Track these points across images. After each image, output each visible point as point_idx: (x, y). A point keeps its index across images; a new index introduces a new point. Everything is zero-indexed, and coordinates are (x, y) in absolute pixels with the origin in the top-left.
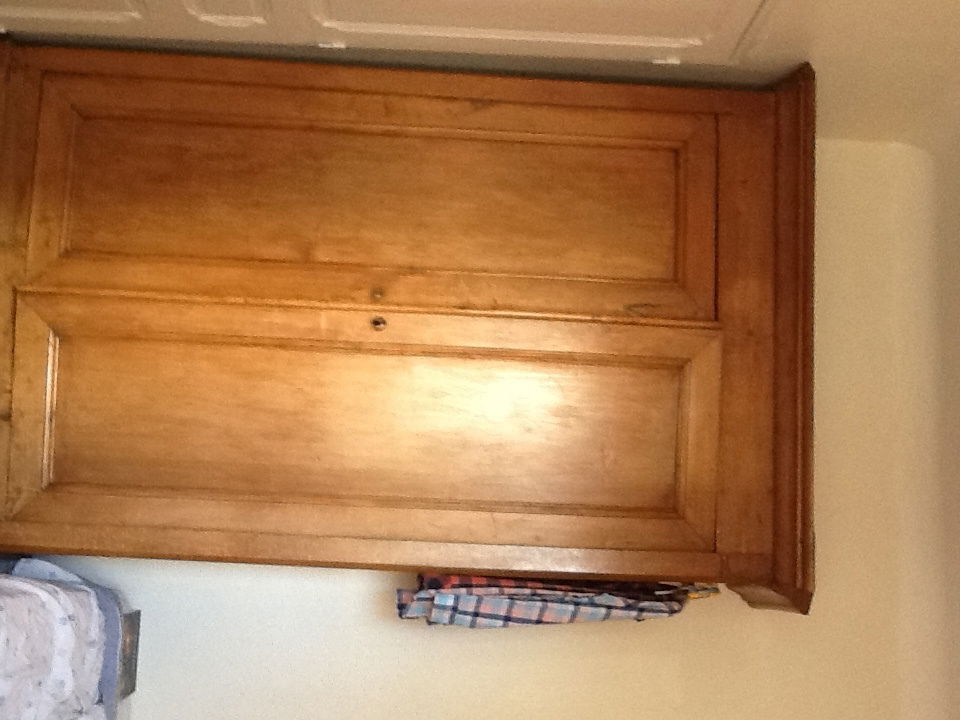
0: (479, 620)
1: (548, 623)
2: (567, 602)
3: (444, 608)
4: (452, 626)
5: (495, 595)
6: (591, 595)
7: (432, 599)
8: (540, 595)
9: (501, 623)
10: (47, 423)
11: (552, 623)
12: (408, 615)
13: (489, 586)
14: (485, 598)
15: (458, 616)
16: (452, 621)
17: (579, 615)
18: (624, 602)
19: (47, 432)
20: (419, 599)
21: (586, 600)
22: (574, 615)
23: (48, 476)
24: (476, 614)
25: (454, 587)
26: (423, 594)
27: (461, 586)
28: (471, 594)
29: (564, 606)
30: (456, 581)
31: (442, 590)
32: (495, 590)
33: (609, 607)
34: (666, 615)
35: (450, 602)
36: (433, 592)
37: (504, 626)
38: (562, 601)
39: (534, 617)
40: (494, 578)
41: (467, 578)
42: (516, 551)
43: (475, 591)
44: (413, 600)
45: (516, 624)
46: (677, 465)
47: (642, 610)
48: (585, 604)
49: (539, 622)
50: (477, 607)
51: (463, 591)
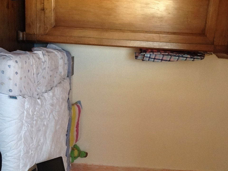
0: (155, 60)
1: (171, 61)
2: (176, 56)
3: (147, 57)
4: (148, 61)
5: (159, 54)
6: (182, 55)
7: (144, 55)
8: (170, 54)
9: (160, 61)
10: (53, 11)
11: (172, 61)
12: (138, 59)
13: (158, 52)
14: (157, 55)
15: (150, 59)
16: (149, 60)
17: (179, 59)
18: (190, 56)
19: (53, 13)
20: (141, 55)
21: (181, 56)
22: (178, 59)
23: (54, 24)
24: (154, 59)
25: (149, 52)
26: (142, 54)
27: (151, 52)
28: (153, 54)
29: (175, 57)
30: (150, 51)
31: (147, 53)
32: (159, 53)
33: (187, 58)
34: (200, 60)
35: (149, 56)
36: (144, 53)
37: (161, 61)
38: (175, 56)
39: (168, 60)
40: (159, 50)
41: (152, 50)
42: (165, 44)
43: (155, 53)
44: (139, 55)
45: (164, 61)
46: (206, 23)
47: (194, 58)
48: (181, 57)
49: (169, 61)
50: (155, 57)
51: (152, 53)
